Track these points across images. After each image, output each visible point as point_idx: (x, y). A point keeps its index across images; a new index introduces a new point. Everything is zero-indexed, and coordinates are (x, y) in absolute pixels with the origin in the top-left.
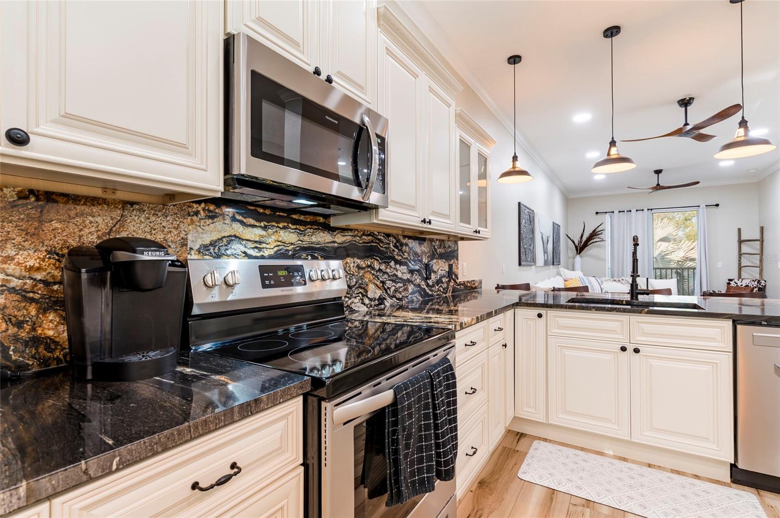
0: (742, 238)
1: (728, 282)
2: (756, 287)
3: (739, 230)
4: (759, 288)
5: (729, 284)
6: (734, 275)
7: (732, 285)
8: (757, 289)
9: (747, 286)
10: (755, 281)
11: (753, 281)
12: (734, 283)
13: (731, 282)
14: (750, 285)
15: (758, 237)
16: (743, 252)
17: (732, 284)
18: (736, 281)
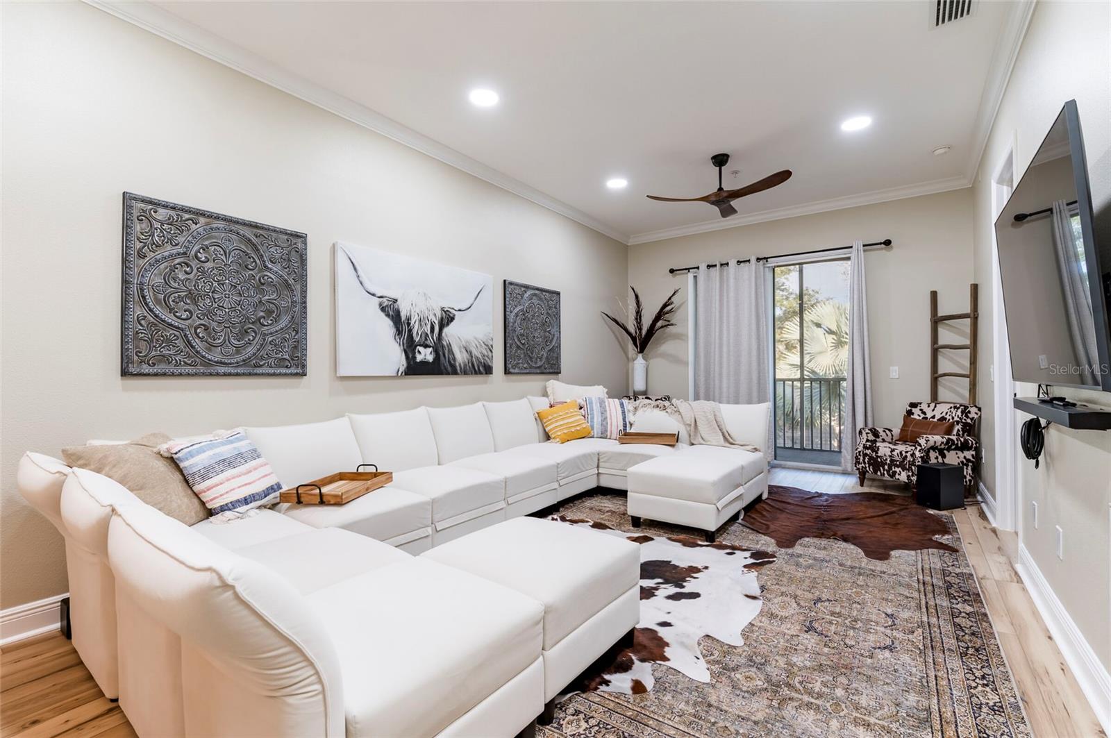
0: (941, 313)
1: (909, 408)
2: (958, 423)
3: (934, 295)
4: (965, 425)
5: (910, 413)
6: (922, 394)
7: (915, 416)
8: (959, 427)
9: (943, 419)
10: (958, 408)
11: (955, 407)
12: (920, 413)
13: (914, 410)
14: (948, 417)
15: (967, 309)
16: (941, 342)
17: (916, 411)
18: (924, 407)
